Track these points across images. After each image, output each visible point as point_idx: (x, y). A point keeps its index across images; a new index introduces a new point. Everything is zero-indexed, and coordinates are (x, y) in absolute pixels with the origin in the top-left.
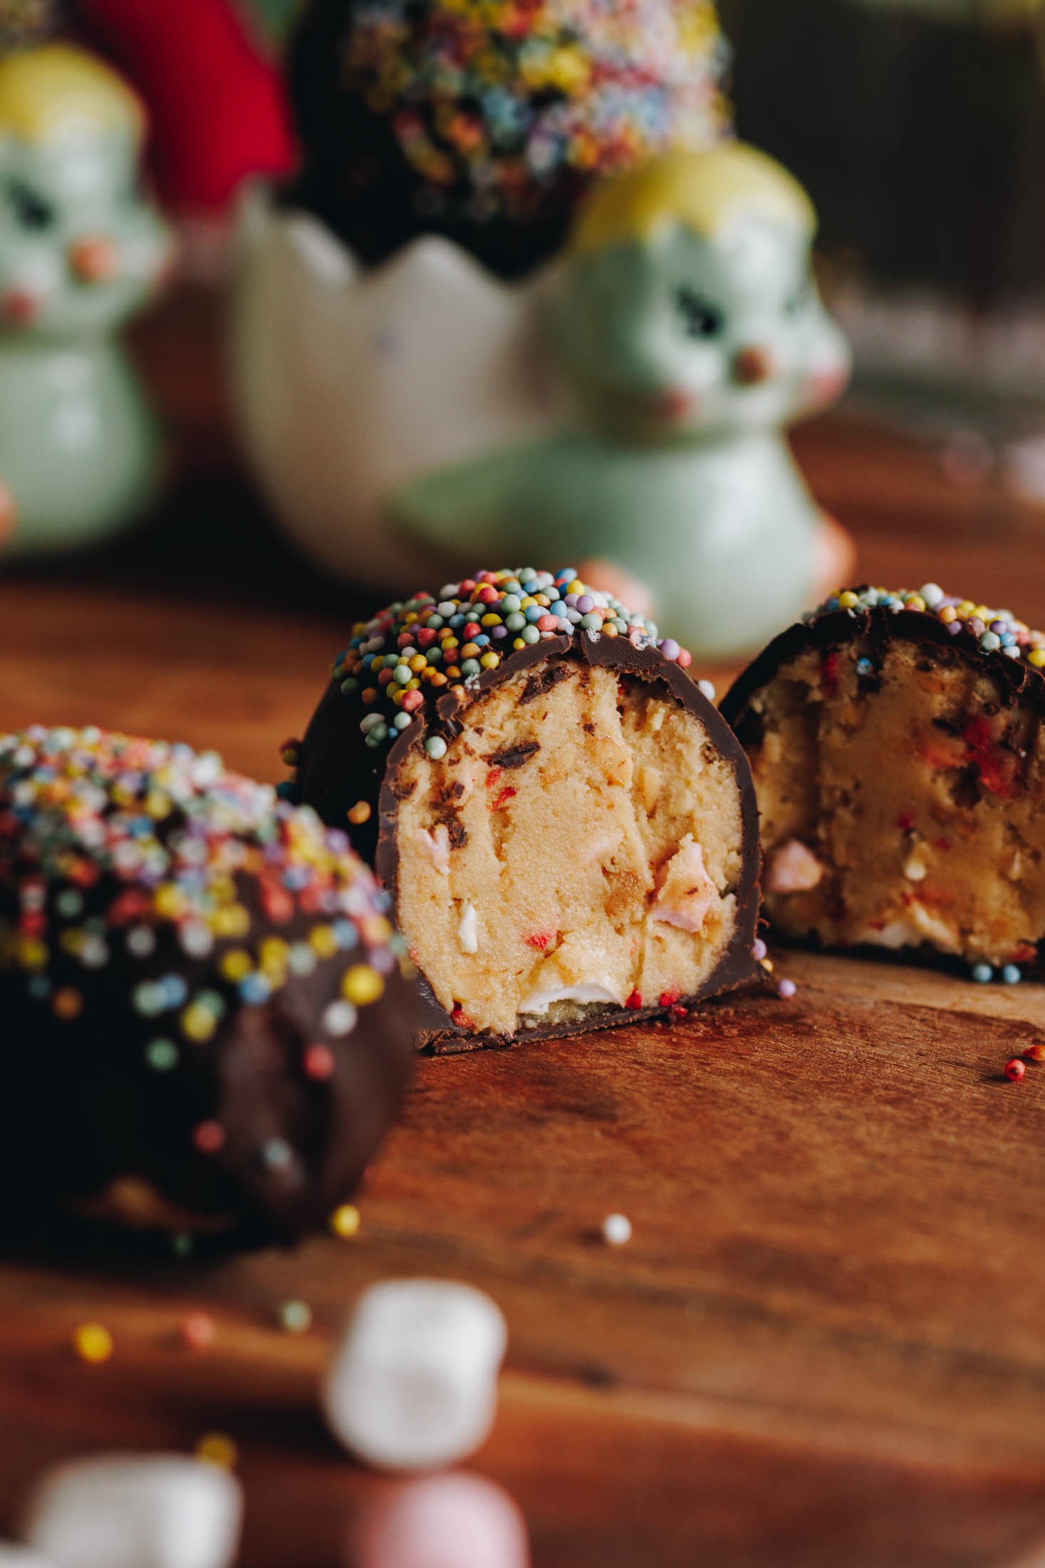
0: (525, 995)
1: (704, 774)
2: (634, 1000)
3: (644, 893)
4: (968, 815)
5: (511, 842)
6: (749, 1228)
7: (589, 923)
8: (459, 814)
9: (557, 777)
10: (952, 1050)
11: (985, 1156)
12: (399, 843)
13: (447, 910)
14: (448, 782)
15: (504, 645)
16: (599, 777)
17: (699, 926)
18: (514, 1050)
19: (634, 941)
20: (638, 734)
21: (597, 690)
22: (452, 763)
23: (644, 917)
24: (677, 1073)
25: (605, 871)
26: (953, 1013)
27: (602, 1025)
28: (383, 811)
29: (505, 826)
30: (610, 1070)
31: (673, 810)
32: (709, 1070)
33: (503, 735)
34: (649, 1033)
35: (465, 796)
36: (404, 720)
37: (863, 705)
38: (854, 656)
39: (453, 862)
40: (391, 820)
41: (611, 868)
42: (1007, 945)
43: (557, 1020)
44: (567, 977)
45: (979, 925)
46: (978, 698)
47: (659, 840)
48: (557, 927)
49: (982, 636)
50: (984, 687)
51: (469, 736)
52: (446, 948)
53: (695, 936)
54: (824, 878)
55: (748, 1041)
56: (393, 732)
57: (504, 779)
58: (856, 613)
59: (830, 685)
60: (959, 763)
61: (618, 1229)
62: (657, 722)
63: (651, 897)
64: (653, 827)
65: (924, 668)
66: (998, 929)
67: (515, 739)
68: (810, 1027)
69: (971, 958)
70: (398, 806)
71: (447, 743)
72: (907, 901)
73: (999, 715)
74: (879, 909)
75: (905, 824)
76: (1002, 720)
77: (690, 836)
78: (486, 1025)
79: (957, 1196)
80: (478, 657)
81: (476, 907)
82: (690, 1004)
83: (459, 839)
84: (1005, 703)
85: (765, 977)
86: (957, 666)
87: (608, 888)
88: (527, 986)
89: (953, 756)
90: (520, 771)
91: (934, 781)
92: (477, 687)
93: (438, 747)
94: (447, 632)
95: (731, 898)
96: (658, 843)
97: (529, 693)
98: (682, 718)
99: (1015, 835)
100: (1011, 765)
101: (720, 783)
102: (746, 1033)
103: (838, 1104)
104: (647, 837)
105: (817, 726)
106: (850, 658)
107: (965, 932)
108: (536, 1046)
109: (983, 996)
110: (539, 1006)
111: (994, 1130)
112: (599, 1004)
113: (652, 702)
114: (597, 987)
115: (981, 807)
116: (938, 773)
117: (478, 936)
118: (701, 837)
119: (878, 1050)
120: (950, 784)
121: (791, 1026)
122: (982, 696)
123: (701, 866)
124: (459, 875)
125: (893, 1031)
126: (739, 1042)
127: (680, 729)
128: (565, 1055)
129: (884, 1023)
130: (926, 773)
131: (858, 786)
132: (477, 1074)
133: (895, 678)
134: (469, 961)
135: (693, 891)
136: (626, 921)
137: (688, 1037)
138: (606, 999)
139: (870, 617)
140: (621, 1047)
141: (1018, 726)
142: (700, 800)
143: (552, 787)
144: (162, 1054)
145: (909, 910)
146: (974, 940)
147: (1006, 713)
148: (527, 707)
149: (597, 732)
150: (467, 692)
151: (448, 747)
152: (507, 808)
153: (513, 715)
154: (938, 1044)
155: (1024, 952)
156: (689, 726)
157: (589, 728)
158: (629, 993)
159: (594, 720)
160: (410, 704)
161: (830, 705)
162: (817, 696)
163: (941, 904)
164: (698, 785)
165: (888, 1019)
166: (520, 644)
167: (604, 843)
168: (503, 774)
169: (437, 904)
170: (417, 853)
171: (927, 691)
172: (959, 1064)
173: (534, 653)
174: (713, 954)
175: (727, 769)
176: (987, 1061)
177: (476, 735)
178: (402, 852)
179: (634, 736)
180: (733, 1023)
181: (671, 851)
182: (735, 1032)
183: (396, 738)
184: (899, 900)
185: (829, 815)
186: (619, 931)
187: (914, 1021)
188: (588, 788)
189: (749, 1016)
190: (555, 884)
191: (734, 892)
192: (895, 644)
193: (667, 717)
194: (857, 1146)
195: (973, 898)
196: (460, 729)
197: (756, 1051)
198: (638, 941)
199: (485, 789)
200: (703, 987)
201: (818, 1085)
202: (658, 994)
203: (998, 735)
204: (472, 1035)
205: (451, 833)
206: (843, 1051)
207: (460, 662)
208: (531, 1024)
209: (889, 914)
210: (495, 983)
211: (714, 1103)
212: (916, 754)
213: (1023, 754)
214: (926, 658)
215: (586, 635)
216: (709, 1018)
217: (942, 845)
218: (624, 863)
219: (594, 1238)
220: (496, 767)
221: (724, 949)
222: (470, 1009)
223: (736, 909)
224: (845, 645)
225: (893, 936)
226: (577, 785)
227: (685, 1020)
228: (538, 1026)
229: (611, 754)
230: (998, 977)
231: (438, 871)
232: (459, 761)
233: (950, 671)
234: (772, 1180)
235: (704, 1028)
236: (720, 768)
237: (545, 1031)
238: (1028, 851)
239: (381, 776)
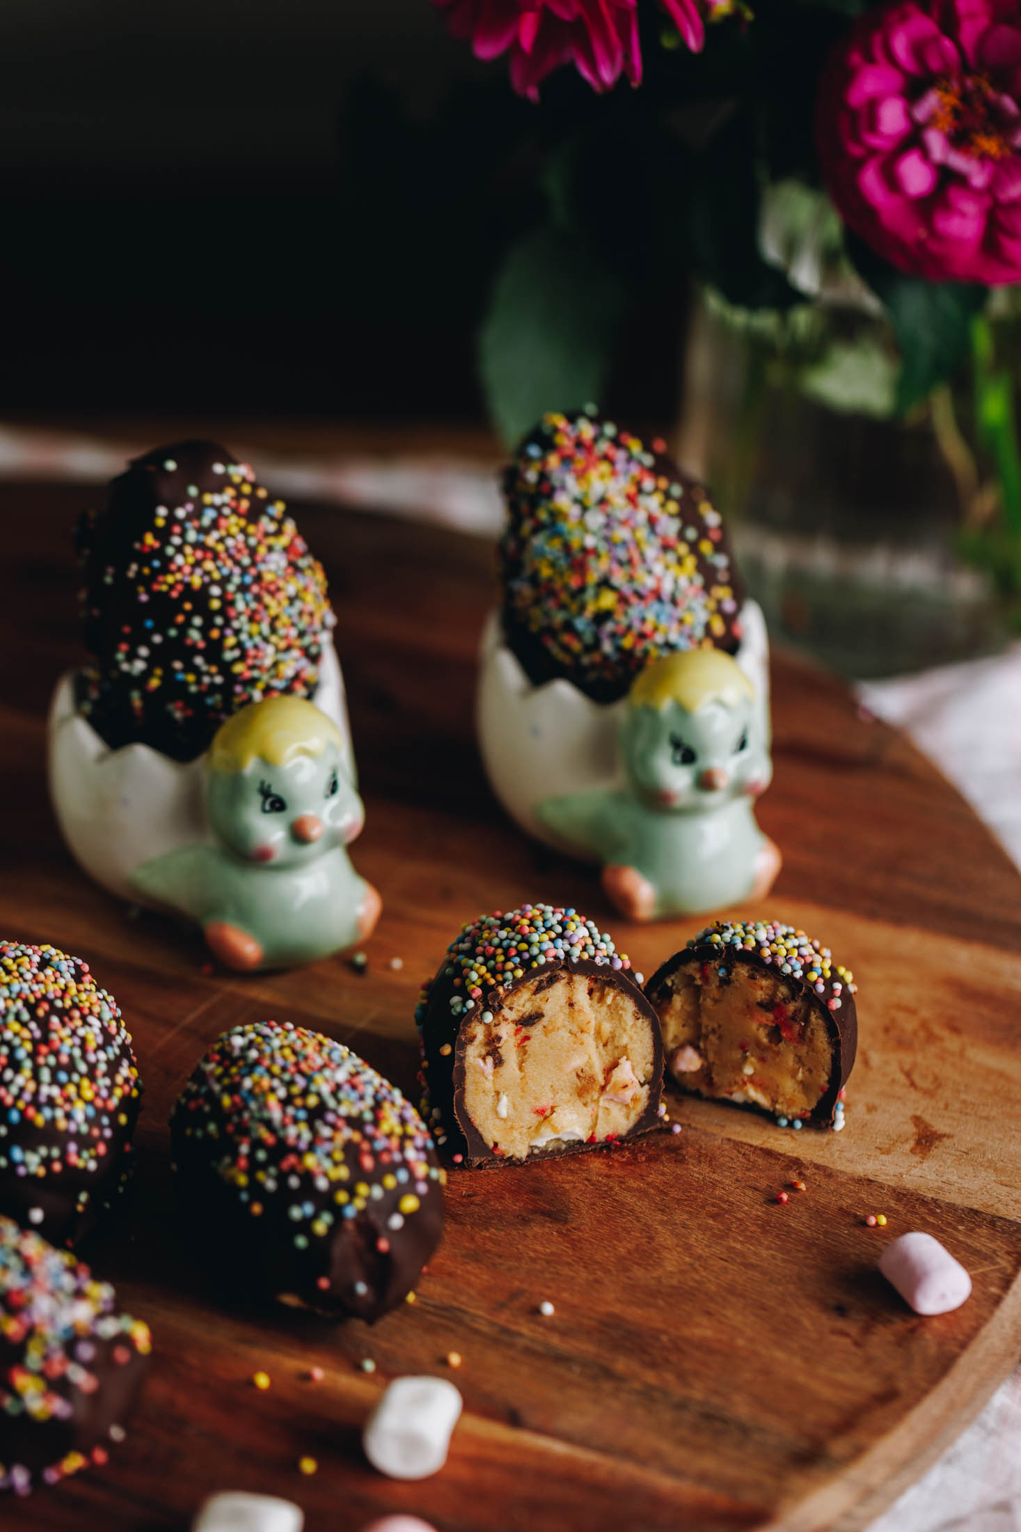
0: (532, 1138)
1: (634, 1025)
2: (592, 1139)
3: (598, 1087)
4: (776, 1049)
5: (527, 1063)
6: (617, 1309)
7: (569, 1101)
8: (499, 1050)
9: (553, 1030)
10: (754, 1178)
11: (753, 1260)
12: (466, 1066)
13: (491, 1097)
14: (493, 1035)
15: (526, 964)
16: (575, 1029)
17: (629, 1101)
18: (526, 1166)
19: (593, 1110)
20: (599, 1005)
21: (577, 985)
22: (496, 1025)
23: (599, 1098)
24: (606, 1189)
25: (578, 1076)
26: (761, 1149)
27: (575, 1152)
28: (457, 1050)
29: (525, 1054)
30: (572, 1185)
31: (616, 1043)
32: (623, 1187)
33: (524, 1010)
34: (599, 1157)
35: (502, 1042)
36: (471, 1004)
37: (721, 990)
38: (717, 967)
39: (495, 1074)
40: (462, 1055)
41: (581, 1074)
42: (796, 1110)
43: (550, 1149)
44: (555, 1130)
45: (781, 1100)
46: (780, 995)
47: (608, 1057)
48: (551, 1105)
49: (782, 965)
50: (783, 990)
51: (506, 1012)
52: (490, 1117)
53: (627, 1106)
54: (702, 1066)
55: (648, 1166)
56: (465, 1010)
57: (524, 1031)
58: (718, 947)
59: (705, 978)
60: (770, 1024)
61: (548, 1309)
62: (609, 1000)
63: (603, 1088)
64: (606, 1051)
65: (752, 977)
66: (790, 1103)
67: (532, 1011)
68: (684, 1156)
69: (777, 1114)
70: (466, 1048)
71: (493, 1015)
72: (745, 1083)
73: (790, 1005)
74: (730, 1086)
75: (743, 1048)
76: (791, 1007)
77: (625, 1057)
78: (510, 1155)
79: (731, 1290)
80: (512, 971)
81: (507, 1096)
82: (622, 1139)
83: (499, 1062)
84: (794, 999)
85: (664, 1125)
86: (769, 978)
87: (579, 1084)
88: (534, 1134)
89: (767, 1020)
90: (533, 1028)
91: (758, 1029)
92: (510, 987)
93: (489, 1017)
94: (500, 951)
95: (647, 1087)
96: (608, 1060)
97: (538, 990)
98: (622, 998)
99: (799, 1060)
100: (796, 1028)
101: (642, 1030)
102: (649, 1159)
103: (685, 1216)
104: (602, 1056)
105: (700, 997)
106: (715, 968)
107: (774, 1102)
108: (537, 1165)
109: (781, 1137)
110: (541, 1143)
111: (762, 1239)
112: (574, 1141)
113: (607, 989)
114: (572, 1133)
115: (782, 1045)
116: (760, 1025)
117: (508, 1109)
118: (631, 1058)
119: (715, 1176)
120: (767, 1031)
121: (674, 1155)
122: (782, 994)
123: (631, 1072)
124: (498, 1080)
125: (727, 1162)
126: (644, 1166)
127: (621, 1004)
128: (551, 1172)
129: (723, 1156)
130: (754, 1026)
131: (720, 1026)
132: (503, 1184)
133: (737, 980)
134: (502, 1122)
135: (625, 1086)
136: (589, 1100)
137: (618, 1161)
138: (576, 1138)
139: (725, 950)
140: (582, 1167)
141: (800, 1011)
142: (631, 1038)
143: (550, 1035)
144: (301, 1242)
145: (745, 1088)
146: (778, 1107)
147: (794, 1004)
148: (538, 996)
149: (576, 1007)
150: (505, 990)
151: (494, 1017)
152: (526, 1046)
153: (529, 1000)
154: (748, 1173)
155: (804, 1114)
156: (626, 1002)
157: (571, 1005)
158: (589, 1136)
159: (574, 1001)
160: (474, 995)
161: (705, 987)
162: (699, 982)
163: (762, 1086)
164: (630, 1032)
165: (726, 1153)
166: (535, 965)
167: (578, 1062)
168: (523, 1030)
169: (486, 1095)
170: (475, 1070)
171: (754, 989)
172: (756, 1189)
173: (543, 969)
174: (636, 1115)
175: (646, 1023)
176: (771, 1187)
177: (510, 1011)
178: (467, 1070)
179: (597, 1006)
180: (644, 1152)
181: (615, 1065)
182: (644, 1159)
183: (466, 1013)
184: (741, 1083)
185: (706, 1037)
186: (585, 1105)
187: (739, 1155)
188: (570, 1035)
189: (653, 1148)
190: (550, 1083)
191: (648, 1083)
192: (737, 964)
193: (615, 997)
194: (688, 1248)
195: (778, 1086)
196: (501, 1008)
197: (651, 1174)
198: (595, 1109)
199: (514, 1037)
200: (630, 1132)
201: (678, 1201)
202: (605, 1136)
203: (790, 1014)
204: (503, 1159)
205: (494, 1060)
206: (698, 1176)
207: (503, 972)
208: (536, 1151)
209: (735, 1088)
210: (516, 1134)
211: (620, 1212)
212: (749, 1016)
213: (803, 1024)
214: (753, 972)
215: (571, 959)
216: (632, 1148)
217: (762, 1060)
218: (588, 1071)
219: (537, 1311)
220: (519, 1026)
221: (642, 1112)
222: (502, 1147)
223: (649, 1092)
224: (712, 961)
225: (738, 1097)
226: (564, 1034)
227: (620, 1149)
228: (540, 1152)
229: (582, 1018)
230: (791, 1124)
231: (486, 1078)
232: (499, 1024)
233: (766, 980)
234: (638, 1272)
235: (628, 1155)
236: (643, 1022)
237: (543, 1155)
238: (806, 1068)
239: (457, 1032)
